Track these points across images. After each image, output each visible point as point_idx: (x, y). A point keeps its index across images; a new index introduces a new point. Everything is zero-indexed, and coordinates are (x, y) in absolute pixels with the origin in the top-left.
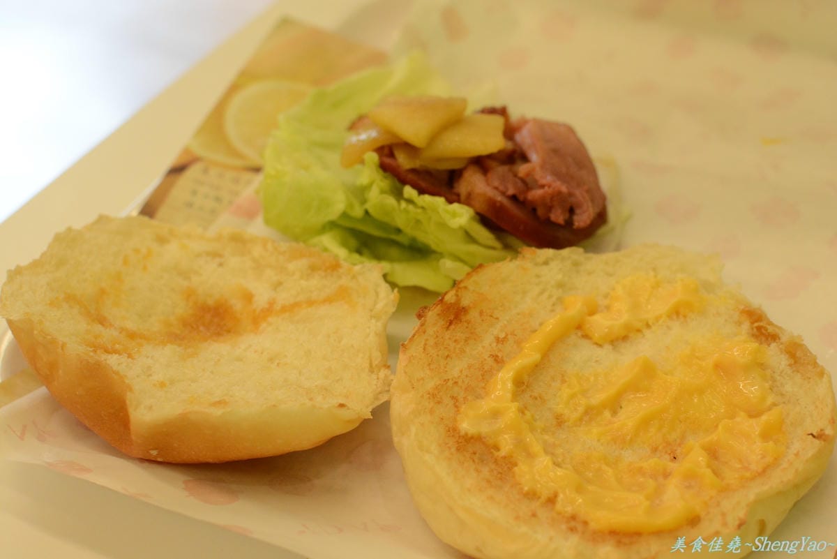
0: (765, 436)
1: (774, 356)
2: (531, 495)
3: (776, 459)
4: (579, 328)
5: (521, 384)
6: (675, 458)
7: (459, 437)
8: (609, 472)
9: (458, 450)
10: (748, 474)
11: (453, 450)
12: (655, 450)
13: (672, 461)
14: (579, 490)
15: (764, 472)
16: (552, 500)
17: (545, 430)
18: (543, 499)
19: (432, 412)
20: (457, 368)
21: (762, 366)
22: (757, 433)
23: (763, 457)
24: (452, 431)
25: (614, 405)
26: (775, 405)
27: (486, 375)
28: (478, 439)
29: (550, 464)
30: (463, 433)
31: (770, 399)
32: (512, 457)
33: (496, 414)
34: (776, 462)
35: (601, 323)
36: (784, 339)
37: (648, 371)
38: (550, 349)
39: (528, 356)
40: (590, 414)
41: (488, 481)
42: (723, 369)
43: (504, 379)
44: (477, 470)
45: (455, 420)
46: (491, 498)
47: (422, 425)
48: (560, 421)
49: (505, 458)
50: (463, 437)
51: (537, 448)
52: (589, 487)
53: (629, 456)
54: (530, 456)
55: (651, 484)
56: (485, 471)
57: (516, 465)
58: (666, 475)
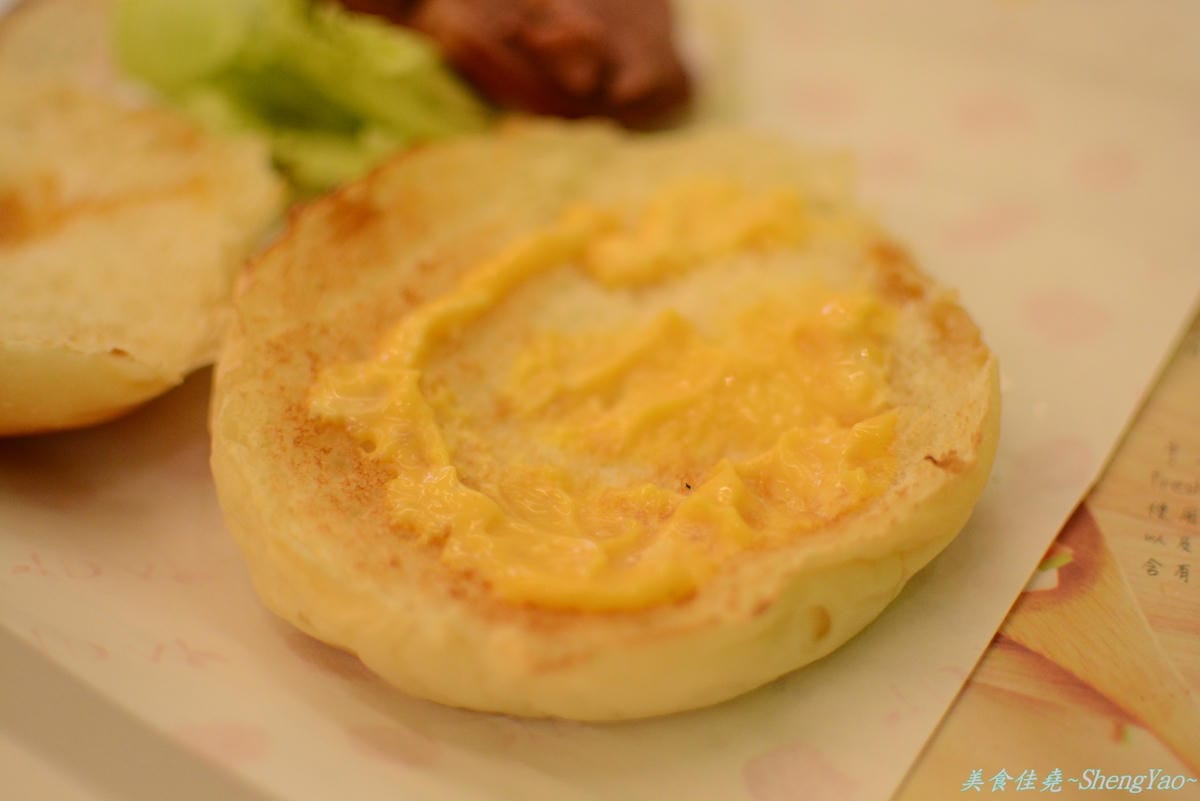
0: (857, 458)
1: (909, 326)
2: (405, 531)
3: (863, 500)
4: (577, 260)
5: (442, 343)
6: (688, 487)
7: (307, 421)
8: (567, 500)
9: (297, 442)
10: (807, 523)
11: (288, 442)
12: (663, 470)
13: (681, 491)
14: (493, 527)
15: (836, 521)
16: (439, 542)
17: (470, 423)
18: (425, 538)
19: (267, 375)
20: (336, 308)
21: (879, 340)
22: (843, 453)
23: (844, 494)
24: (296, 410)
25: (610, 391)
26: (888, 407)
27: (382, 321)
28: (337, 427)
29: (452, 479)
30: (311, 416)
31: (881, 397)
32: (391, 461)
33: (379, 388)
34: (865, 503)
35: (618, 254)
36: (933, 295)
37: (677, 334)
38: (514, 288)
39: (469, 293)
40: (562, 403)
41: (335, 501)
42: (809, 341)
43: (412, 330)
44: (320, 481)
45: (306, 393)
46: (326, 529)
47: (244, 395)
48: (503, 411)
49: (377, 462)
50: (313, 421)
51: (438, 449)
52: (513, 525)
53: (613, 479)
54: (424, 462)
55: (633, 527)
56: (336, 484)
57: (394, 475)
58: (665, 515)
